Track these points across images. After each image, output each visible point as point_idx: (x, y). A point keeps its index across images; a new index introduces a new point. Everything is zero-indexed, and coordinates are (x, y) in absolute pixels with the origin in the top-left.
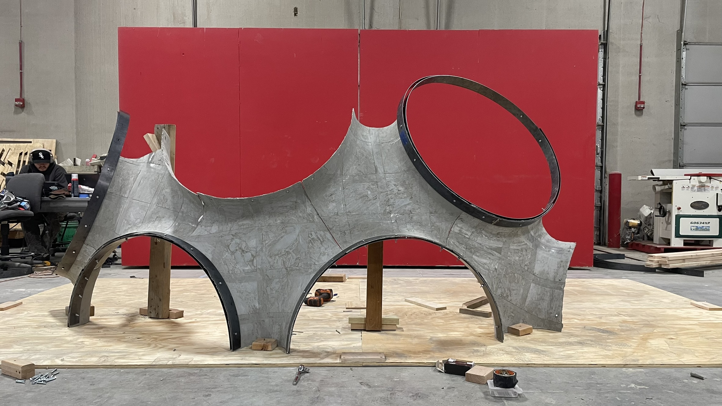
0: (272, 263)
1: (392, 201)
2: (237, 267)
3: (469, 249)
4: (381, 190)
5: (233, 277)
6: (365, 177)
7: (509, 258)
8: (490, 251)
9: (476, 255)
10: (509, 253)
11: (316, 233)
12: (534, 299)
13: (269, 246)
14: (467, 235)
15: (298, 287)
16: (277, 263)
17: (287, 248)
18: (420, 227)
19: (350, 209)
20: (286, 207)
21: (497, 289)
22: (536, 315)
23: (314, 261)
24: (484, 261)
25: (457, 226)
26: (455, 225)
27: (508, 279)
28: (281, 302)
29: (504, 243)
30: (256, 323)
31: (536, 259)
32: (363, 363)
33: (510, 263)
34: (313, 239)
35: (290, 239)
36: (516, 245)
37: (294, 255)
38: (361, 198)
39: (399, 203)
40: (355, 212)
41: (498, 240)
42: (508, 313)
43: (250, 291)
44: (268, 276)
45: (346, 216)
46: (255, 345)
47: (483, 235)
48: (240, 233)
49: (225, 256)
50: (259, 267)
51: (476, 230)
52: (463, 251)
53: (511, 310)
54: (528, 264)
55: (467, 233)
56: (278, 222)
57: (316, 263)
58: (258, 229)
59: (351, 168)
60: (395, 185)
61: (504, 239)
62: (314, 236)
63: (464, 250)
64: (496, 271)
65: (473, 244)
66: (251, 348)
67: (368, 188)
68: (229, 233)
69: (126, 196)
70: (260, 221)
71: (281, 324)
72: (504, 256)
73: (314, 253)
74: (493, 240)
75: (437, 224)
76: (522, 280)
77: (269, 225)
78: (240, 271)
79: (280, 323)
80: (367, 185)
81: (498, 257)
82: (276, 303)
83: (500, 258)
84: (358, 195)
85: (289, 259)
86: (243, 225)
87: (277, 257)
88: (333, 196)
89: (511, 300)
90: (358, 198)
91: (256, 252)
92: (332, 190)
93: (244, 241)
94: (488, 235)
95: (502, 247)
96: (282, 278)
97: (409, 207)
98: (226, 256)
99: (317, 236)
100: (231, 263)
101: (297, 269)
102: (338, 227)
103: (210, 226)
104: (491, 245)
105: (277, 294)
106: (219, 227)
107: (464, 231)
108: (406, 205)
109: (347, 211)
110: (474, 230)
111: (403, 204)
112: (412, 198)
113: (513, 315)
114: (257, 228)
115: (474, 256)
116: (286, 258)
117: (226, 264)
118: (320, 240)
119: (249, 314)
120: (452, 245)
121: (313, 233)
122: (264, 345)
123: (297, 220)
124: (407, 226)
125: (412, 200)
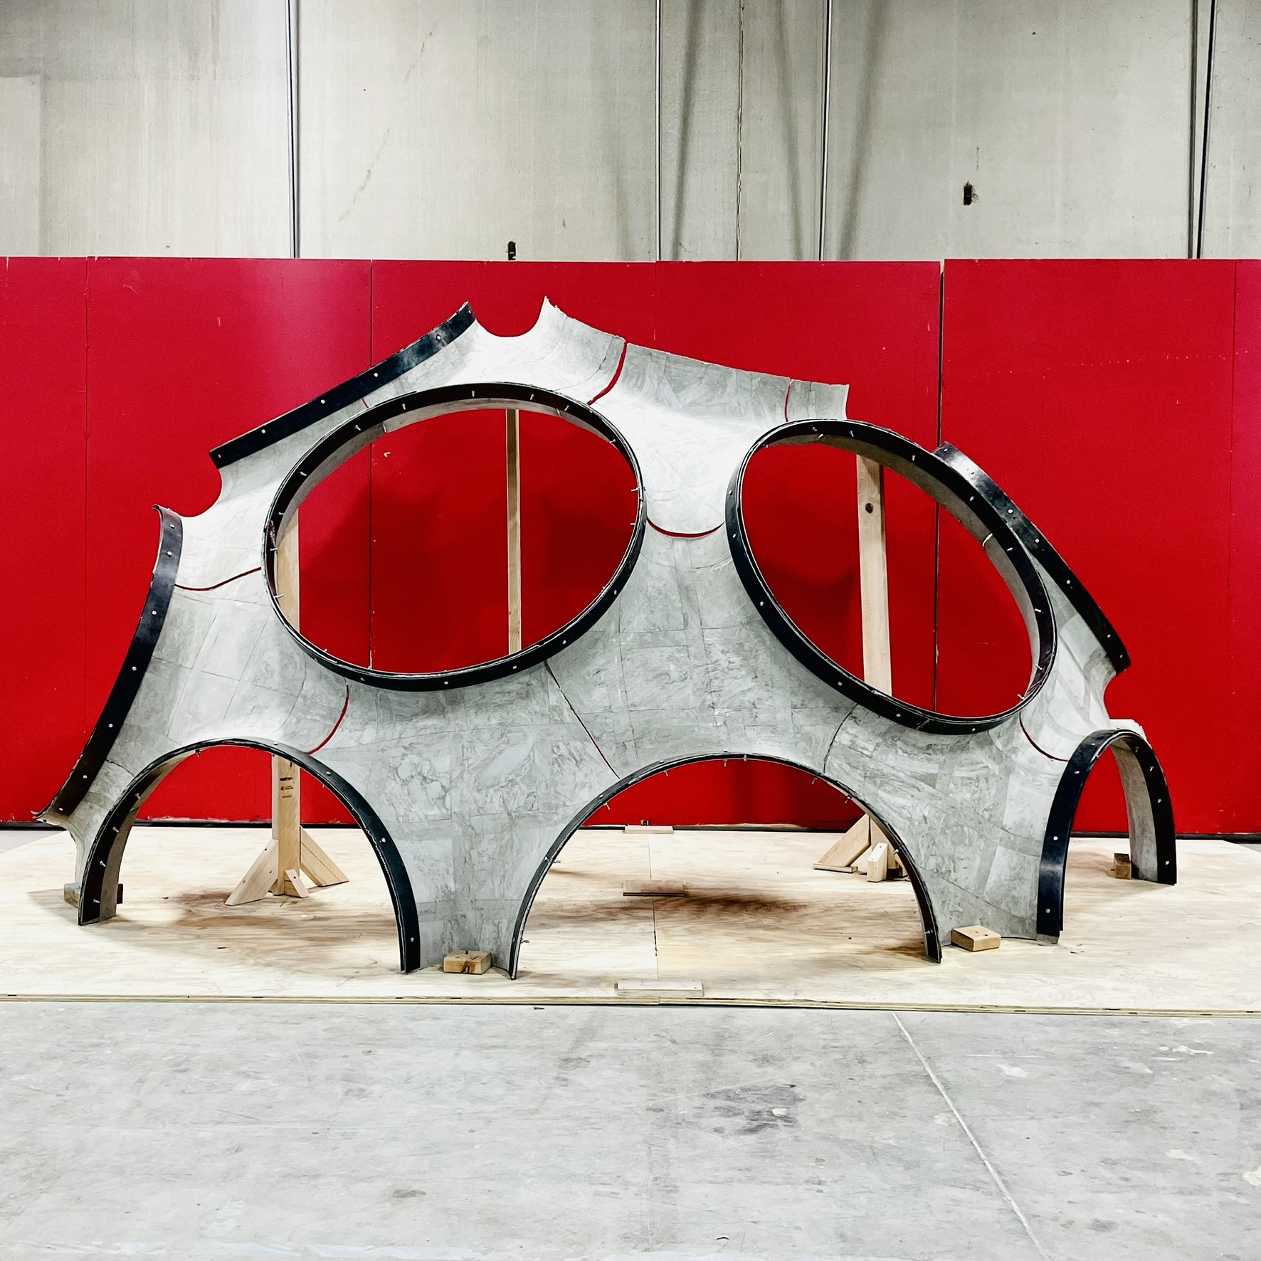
0: (480, 804)
1: (716, 683)
2: (413, 810)
3: (871, 778)
4: (694, 662)
5: (406, 830)
6: (665, 636)
7: (951, 795)
8: (912, 781)
9: (885, 791)
10: (952, 786)
11: (567, 745)
12: (1003, 878)
13: (475, 769)
14: (867, 749)
15: (532, 850)
16: (491, 802)
17: (510, 774)
18: (772, 735)
19: (637, 700)
20: (509, 692)
21: (927, 858)
22: (1006, 909)
23: (563, 798)
24: (901, 801)
25: (847, 732)
26: (842, 729)
27: (949, 837)
28: (499, 879)
29: (942, 765)
30: (450, 921)
31: (1008, 798)
32: (660, 998)
33: (953, 805)
34: (561, 755)
35: (514, 755)
36: (966, 768)
37: (524, 787)
38: (656, 677)
39: (731, 687)
40: (645, 705)
41: (929, 760)
42: (950, 907)
43: (437, 858)
44: (473, 828)
45: (626, 715)
46: (450, 963)
47: (898, 749)
48: (418, 744)
49: (390, 788)
50: (456, 811)
51: (885, 741)
52: (859, 781)
53: (957, 900)
54: (992, 807)
55: (867, 746)
56: (493, 722)
57: (567, 804)
58: (455, 735)
59: (636, 618)
60: (722, 652)
61: (941, 758)
62: (563, 750)
63: (861, 779)
64: (926, 823)
65: (880, 768)
66: (441, 969)
67: (670, 658)
68: (399, 742)
69: (189, 665)
70: (458, 721)
71: (499, 923)
72: (942, 791)
73: (563, 784)
74: (918, 760)
75: (807, 729)
76: (977, 839)
77: (476, 729)
78: (420, 818)
79: (496, 922)
80: (667, 651)
81: (929, 794)
82: (489, 881)
83: (933, 795)
84: (651, 671)
85: (515, 795)
86: (425, 728)
87: (491, 791)
88: (602, 674)
89: (956, 880)
90: (650, 677)
91: (451, 782)
92: (599, 661)
93: (427, 760)
94: (908, 750)
95: (937, 774)
96: (502, 832)
97: (750, 696)
98: (393, 788)
99: (569, 750)
100: (403, 803)
101: (529, 815)
102: (612, 734)
103: (360, 730)
104: (914, 769)
105: (490, 863)
106: (377, 733)
107: (860, 742)
108: (743, 692)
109: (630, 703)
110: (879, 740)
111: (739, 690)
112: (756, 677)
113: (961, 910)
114: (452, 734)
115: (881, 793)
116: (508, 793)
117: (393, 805)
118: (574, 758)
119: (436, 902)
120: (835, 769)
121: (561, 744)
122: (466, 962)
123: (529, 720)
124: (748, 732)
125: (756, 682)
